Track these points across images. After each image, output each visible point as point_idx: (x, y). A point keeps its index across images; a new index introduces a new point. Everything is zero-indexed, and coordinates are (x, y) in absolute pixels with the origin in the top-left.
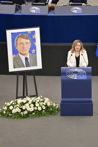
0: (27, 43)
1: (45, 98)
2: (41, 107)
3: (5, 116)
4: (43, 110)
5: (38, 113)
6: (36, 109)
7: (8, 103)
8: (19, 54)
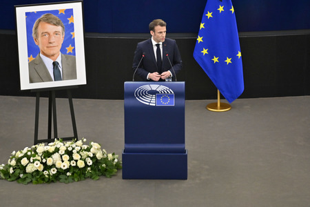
0: (56, 33)
1: (92, 143)
2: (85, 161)
3: (12, 179)
4: (88, 166)
5: (77, 173)
6: (75, 165)
7: (19, 152)
8: (41, 54)
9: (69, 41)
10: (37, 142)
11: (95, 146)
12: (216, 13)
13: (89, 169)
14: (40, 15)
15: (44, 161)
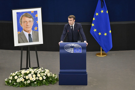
0: (30, 21)
1: (46, 70)
2: (42, 77)
3: (11, 85)
4: (44, 79)
5: (39, 83)
6: (38, 79)
7: (13, 73)
8: (23, 31)
9: (36, 25)
10: (21, 69)
11: (47, 71)
12: (100, 13)
13: (44, 80)
14: (23, 14)
15: (25, 77)
